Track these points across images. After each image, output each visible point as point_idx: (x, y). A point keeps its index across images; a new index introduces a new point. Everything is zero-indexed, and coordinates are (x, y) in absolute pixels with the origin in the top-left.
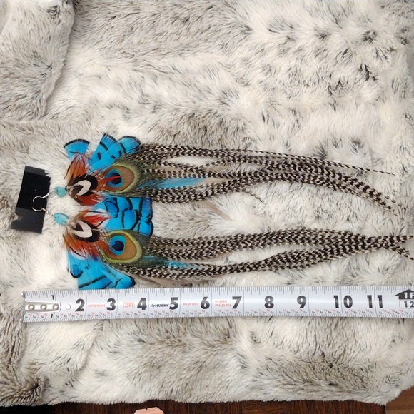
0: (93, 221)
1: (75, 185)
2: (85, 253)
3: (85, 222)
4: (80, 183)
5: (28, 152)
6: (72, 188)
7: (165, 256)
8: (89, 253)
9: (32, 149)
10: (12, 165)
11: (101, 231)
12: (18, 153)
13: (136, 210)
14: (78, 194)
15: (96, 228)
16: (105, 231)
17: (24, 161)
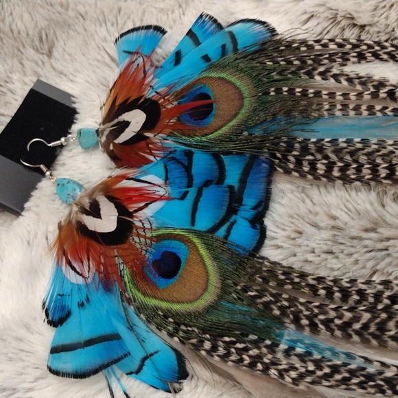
0: (130, 200)
1: (116, 121)
2: (89, 268)
3: (111, 198)
4: (126, 117)
5: (50, 54)
6: (108, 128)
7: (277, 312)
8: (98, 270)
9: (60, 50)
10: (15, 77)
11: (138, 224)
12: (30, 52)
13: (231, 188)
14: (117, 141)
15: (131, 215)
16: (147, 226)
17: (39, 70)
